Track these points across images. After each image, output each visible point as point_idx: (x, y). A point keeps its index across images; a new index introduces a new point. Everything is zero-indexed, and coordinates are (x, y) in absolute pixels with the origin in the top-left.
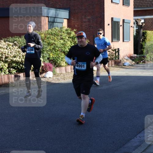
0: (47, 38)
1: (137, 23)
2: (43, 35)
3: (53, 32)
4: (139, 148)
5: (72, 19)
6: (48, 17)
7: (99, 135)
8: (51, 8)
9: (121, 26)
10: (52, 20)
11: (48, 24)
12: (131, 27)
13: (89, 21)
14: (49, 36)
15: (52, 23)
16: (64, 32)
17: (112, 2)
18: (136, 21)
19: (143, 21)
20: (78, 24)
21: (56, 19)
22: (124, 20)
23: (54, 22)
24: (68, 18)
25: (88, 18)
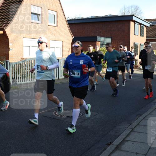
3: (103, 50)
5: (113, 43)
6: (100, 42)
11: (100, 45)
17: (134, 34)
20: (115, 45)
22: (140, 44)
23: (103, 44)
24: (110, 42)
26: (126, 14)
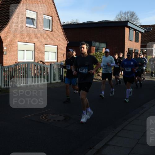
1: (142, 51)
6: (95, 47)
9: (133, 52)
11: (95, 50)
12: (139, 53)
17: (129, 40)
19: (145, 51)
21: (99, 48)
22: (135, 50)
24: (105, 47)
26: (122, 20)
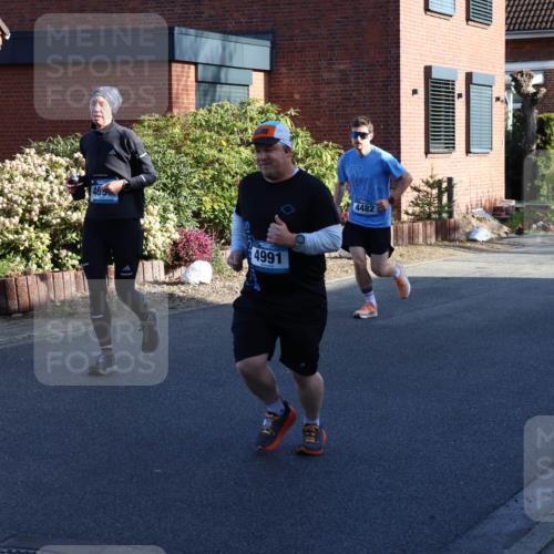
0: (193, 141)
1: (518, 86)
2: (177, 130)
3: (216, 119)
4: (524, 539)
5: (284, 70)
6: (196, 64)
7: (379, 493)
8: (206, 33)
9: (460, 96)
10: (209, 74)
11: (197, 90)
12: (498, 99)
13: (344, 80)
14: (198, 132)
15: (209, 87)
16: (252, 119)
17: (427, 9)
18: (515, 79)
20: (303, 89)
21: (224, 70)
22: (469, 76)
23: (216, 82)
24: (268, 68)
25: (342, 67)
